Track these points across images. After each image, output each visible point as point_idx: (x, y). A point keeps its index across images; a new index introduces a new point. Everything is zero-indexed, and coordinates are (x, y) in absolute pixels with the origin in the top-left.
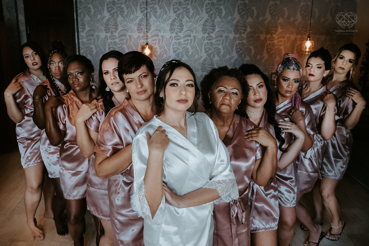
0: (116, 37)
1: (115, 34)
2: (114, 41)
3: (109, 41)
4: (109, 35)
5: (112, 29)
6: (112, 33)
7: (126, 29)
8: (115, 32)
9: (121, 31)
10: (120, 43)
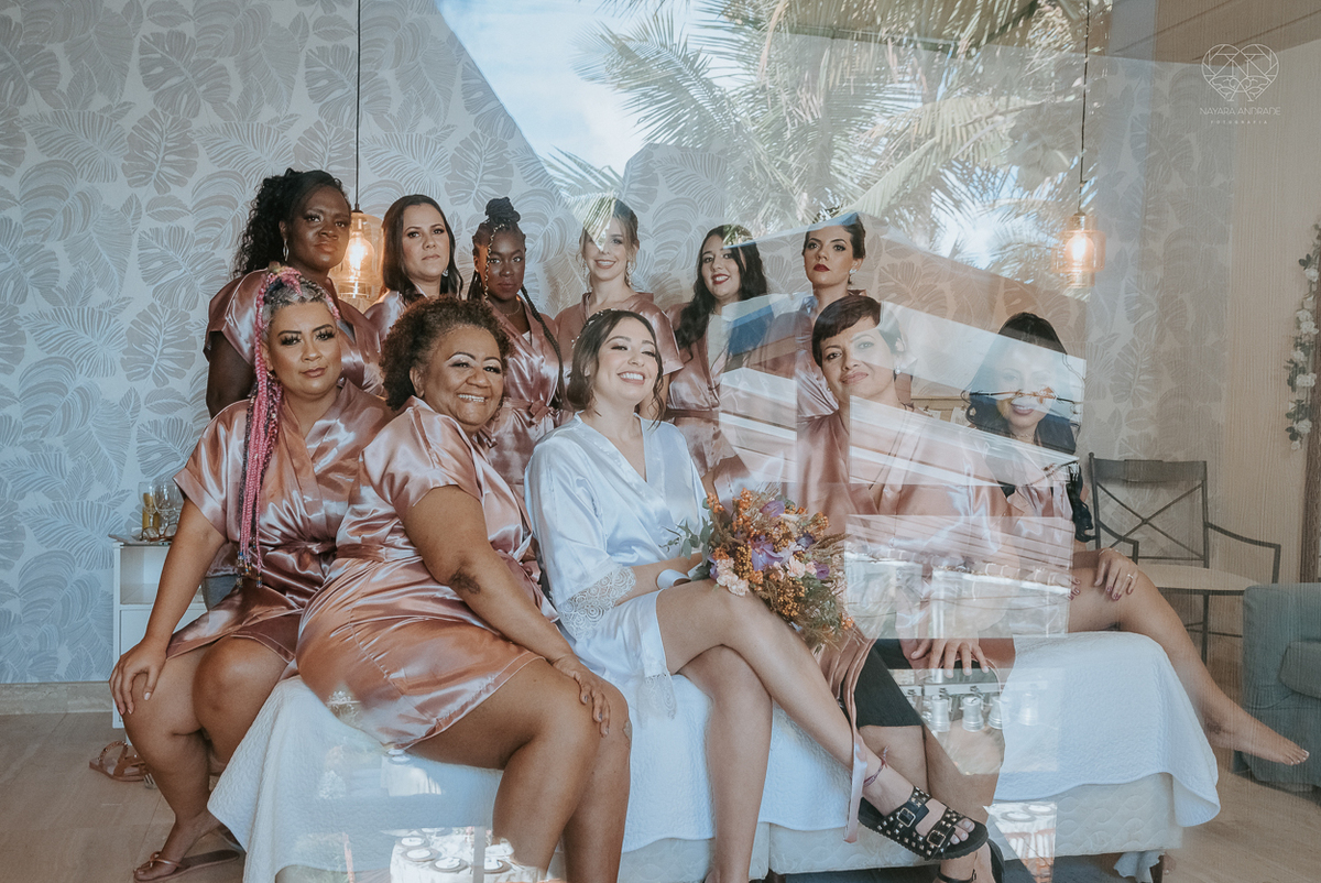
0: (185, 207)
1: (175, 190)
2: (174, 224)
3: (147, 223)
4: (146, 193)
5: (165, 169)
6: (161, 186)
7: (237, 170)
8: (180, 182)
9: (211, 177)
10: (200, 236)
